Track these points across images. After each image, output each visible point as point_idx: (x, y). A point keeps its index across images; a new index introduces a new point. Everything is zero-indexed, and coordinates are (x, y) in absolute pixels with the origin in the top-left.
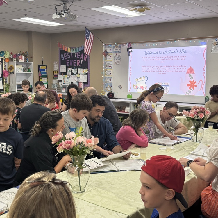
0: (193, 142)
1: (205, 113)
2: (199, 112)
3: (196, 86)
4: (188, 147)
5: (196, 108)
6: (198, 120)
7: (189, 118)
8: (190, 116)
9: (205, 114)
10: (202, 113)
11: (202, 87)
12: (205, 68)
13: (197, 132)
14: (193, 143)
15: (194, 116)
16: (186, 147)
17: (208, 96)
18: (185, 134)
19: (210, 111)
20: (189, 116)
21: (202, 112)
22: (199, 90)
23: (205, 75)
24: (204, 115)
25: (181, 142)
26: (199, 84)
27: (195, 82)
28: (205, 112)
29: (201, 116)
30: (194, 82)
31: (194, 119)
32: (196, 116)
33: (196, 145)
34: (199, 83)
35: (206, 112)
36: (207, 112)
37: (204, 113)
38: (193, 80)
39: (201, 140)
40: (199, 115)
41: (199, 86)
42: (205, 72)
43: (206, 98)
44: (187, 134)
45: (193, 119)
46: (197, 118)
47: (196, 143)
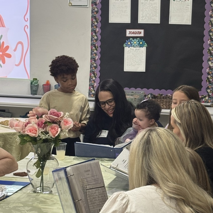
0: (35, 192)
1: (62, 124)
2: (49, 122)
3: (9, 56)
4: (28, 207)
5: (40, 114)
6: (46, 141)
7: (25, 138)
8: (29, 134)
9: (61, 127)
10: (54, 125)
11: (23, 58)
12: (28, 16)
13: (43, 167)
14: (35, 194)
15: (38, 133)
16: (24, 206)
17: (36, 79)
18: (11, 175)
19: (71, 120)
20: (26, 133)
21: (53, 122)
22: (16, 65)
23: (28, 30)
24: (59, 129)
25: (9, 194)
26: (15, 53)
27: (7, 47)
28: (60, 122)
29: (53, 132)
30: (5, 46)
31: (38, 139)
32: (42, 132)
33: (43, 199)
34: (15, 50)
35: (64, 122)
36: (67, 122)
37: (59, 125)
38: (3, 43)
39: (51, 186)
40: (48, 129)
41: (16, 56)
42: (28, 23)
43: (31, 83)
44: (15, 174)
45: (34, 140)
46: (43, 137)
47: (41, 195)
